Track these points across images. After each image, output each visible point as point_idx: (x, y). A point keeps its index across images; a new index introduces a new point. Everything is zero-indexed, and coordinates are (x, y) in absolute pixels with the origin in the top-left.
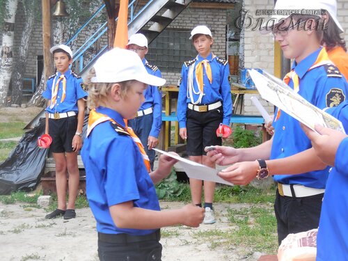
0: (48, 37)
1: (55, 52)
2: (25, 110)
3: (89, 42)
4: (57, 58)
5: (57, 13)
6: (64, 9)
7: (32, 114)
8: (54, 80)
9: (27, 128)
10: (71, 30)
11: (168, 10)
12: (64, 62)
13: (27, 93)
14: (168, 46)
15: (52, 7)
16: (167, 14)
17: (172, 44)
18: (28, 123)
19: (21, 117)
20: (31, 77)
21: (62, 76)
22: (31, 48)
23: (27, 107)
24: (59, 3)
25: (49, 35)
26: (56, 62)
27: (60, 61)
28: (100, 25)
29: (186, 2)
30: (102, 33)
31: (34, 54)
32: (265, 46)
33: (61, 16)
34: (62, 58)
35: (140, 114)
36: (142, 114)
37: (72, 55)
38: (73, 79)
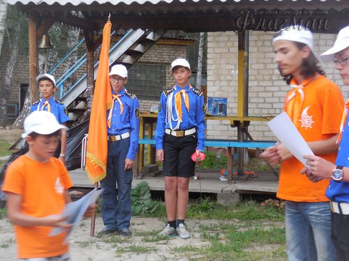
0: (34, 67)
1: (40, 80)
2: (9, 131)
3: (68, 73)
4: (42, 86)
5: (43, 45)
6: (48, 43)
7: (15, 135)
8: (38, 106)
9: (13, 148)
10: (50, 62)
11: (140, 45)
12: (49, 89)
13: (11, 116)
14: (136, 77)
15: (38, 40)
16: (139, 48)
17: (138, 75)
18: (13, 143)
19: (7, 138)
20: (14, 103)
21: (47, 102)
22: (15, 77)
23: (11, 129)
24: (44, 36)
25: (35, 65)
26: (42, 89)
27: (45, 88)
28: (76, 58)
29: (156, 38)
30: (82, 63)
31: (17, 82)
32: (225, 78)
33: (46, 49)
34: (47, 85)
35: (118, 138)
36: (120, 139)
37: (55, 83)
38: (57, 105)
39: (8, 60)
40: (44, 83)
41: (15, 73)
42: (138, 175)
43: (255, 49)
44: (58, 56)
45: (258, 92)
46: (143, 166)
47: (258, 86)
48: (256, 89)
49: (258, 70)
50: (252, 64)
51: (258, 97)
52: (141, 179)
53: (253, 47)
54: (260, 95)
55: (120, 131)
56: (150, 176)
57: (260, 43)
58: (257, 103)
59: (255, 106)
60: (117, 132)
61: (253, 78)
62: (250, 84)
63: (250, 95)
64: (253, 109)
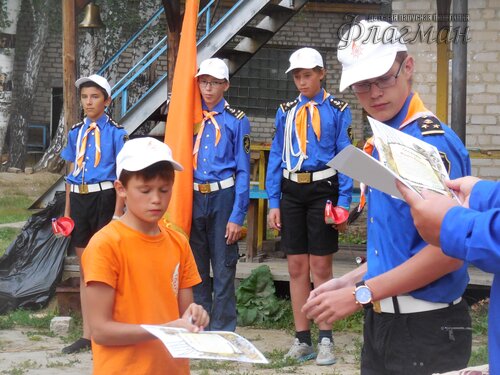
0: (71, 62)
1: (83, 85)
2: (31, 177)
3: (139, 68)
4: (86, 96)
5: (87, 22)
6: (96, 18)
7: (41, 184)
8: (80, 131)
9: (35, 206)
10: (108, 47)
11: (267, 18)
12: (96, 102)
13: (34, 149)
14: (269, 74)
15: (79, 13)
16: (265, 23)
17: (274, 71)
18: (36, 199)
19: (25, 189)
20: (41, 123)
21: (94, 125)
22: (42, 74)
23: (34, 172)
24: (89, 6)
25: (73, 58)
27: (89, 101)
28: (156, 39)
29: (297, 5)
30: (160, 52)
31: (47, 85)
32: (425, 77)
33: (92, 28)
34: (93, 96)
35: (214, 187)
36: (217, 188)
37: (109, 91)
38: (111, 130)
39: (30, 44)
40: (88, 91)
41: (42, 68)
42: (255, 255)
43: (480, 25)
44: (123, 36)
45: (485, 106)
46: (264, 238)
47: (485, 93)
48: (481, 99)
49: (486, 64)
50: (474, 53)
51: (485, 114)
52: (261, 261)
53: (475, 20)
54: (490, 109)
55: (218, 176)
56: (277, 257)
57: (489, 14)
58: (484, 126)
59: (479, 130)
60: (212, 177)
61: (477, 78)
62: (469, 89)
63: (469, 109)
64: (477, 136)
